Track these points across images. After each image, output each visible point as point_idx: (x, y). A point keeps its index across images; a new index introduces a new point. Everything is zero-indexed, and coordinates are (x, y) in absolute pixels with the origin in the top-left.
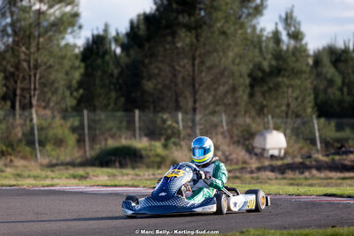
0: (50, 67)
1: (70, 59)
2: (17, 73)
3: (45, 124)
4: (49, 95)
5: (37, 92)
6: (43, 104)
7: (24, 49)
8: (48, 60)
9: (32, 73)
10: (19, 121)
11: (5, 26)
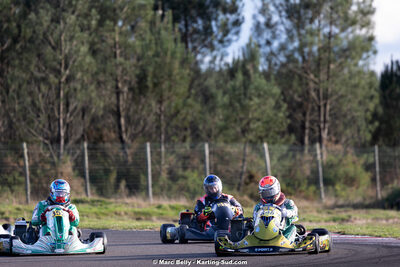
0: (342, 96)
1: (363, 88)
2: (305, 103)
3: (335, 160)
4: (341, 128)
5: (327, 125)
6: (334, 139)
7: (312, 76)
8: (340, 89)
9: (322, 103)
10: (307, 157)
11: (293, 51)
